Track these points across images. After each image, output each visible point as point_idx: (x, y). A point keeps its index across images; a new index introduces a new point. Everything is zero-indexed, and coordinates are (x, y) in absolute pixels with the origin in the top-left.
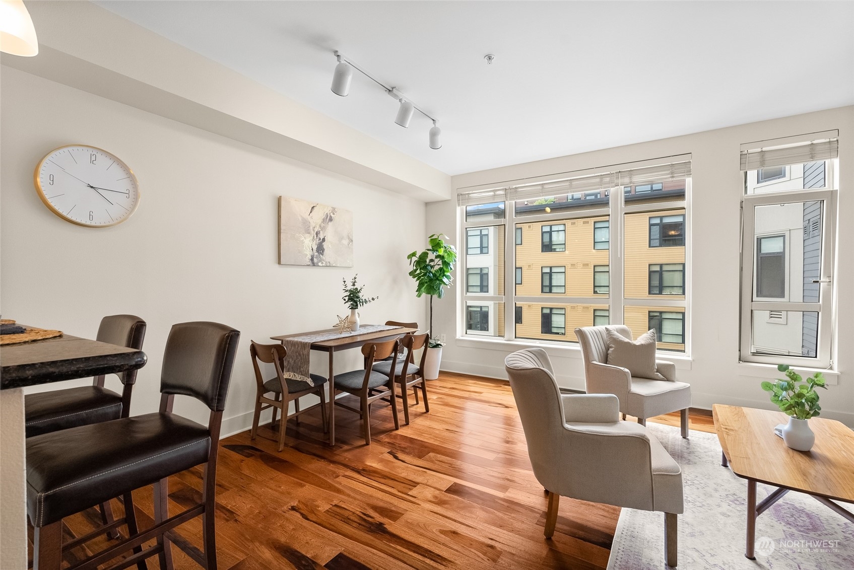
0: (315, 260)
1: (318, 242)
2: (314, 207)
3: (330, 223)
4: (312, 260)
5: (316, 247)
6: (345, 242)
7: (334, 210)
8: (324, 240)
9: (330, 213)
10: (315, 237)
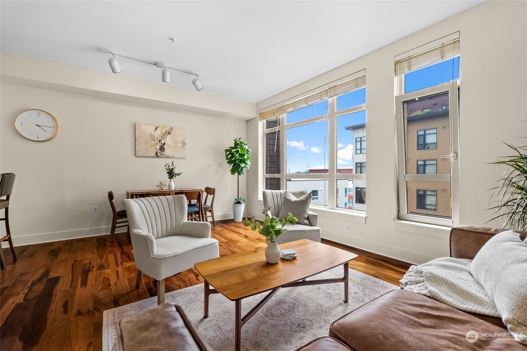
0: (159, 154)
1: (160, 145)
2: (157, 127)
3: (168, 135)
4: (156, 154)
5: (159, 147)
6: (180, 145)
7: (171, 129)
8: (164, 144)
9: (169, 130)
10: (159, 143)
